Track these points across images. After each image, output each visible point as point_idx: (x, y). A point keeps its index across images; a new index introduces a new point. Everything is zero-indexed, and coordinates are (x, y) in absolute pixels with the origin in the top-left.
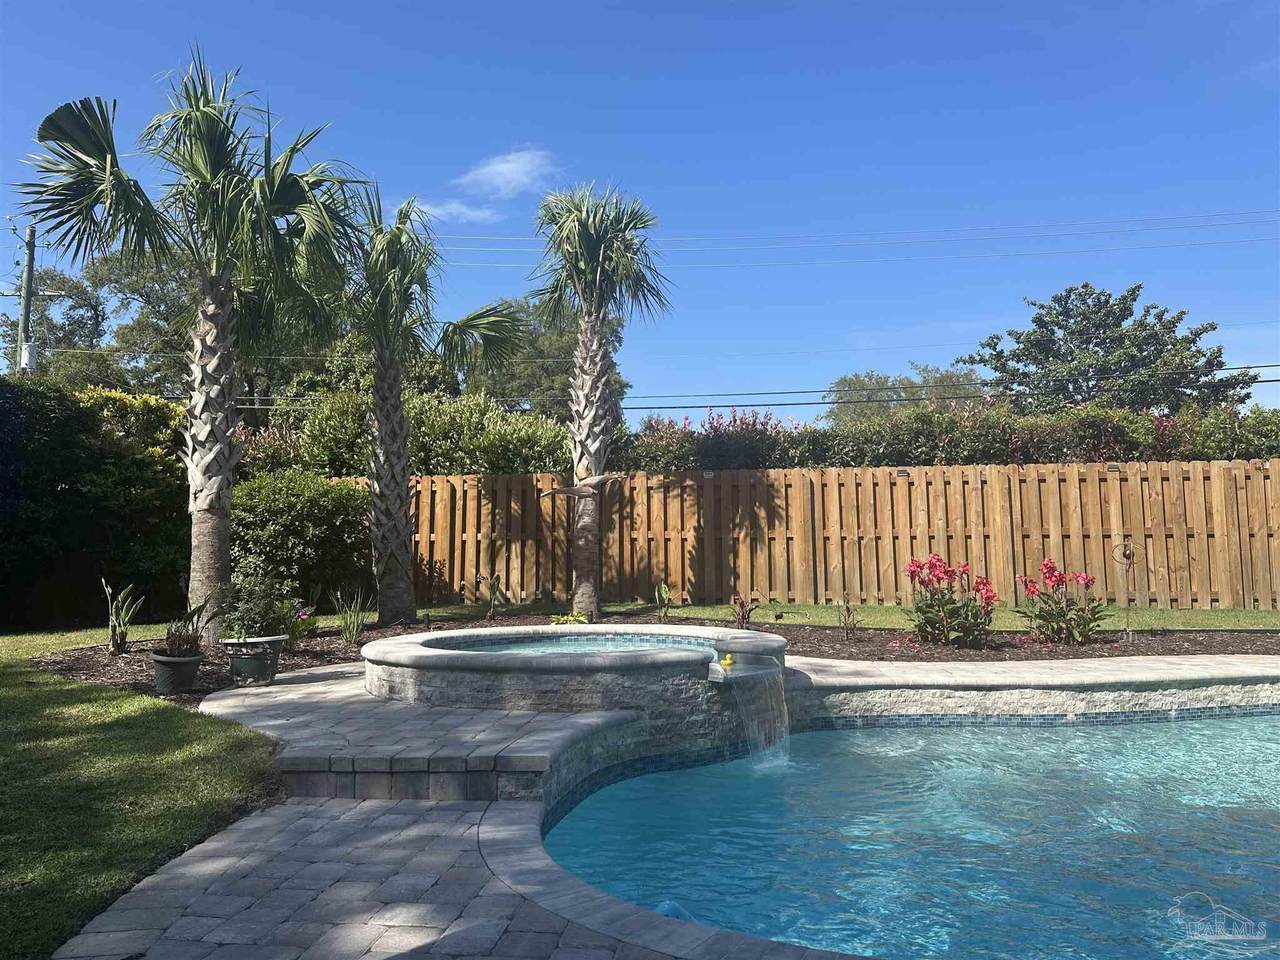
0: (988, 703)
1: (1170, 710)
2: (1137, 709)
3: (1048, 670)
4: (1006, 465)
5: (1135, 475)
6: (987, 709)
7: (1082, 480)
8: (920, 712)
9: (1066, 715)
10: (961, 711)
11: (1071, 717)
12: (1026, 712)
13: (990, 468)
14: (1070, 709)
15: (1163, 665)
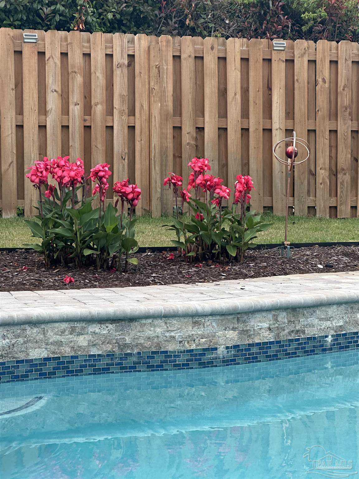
0: (128, 340)
1: (327, 337)
2: (293, 336)
3: (198, 295)
4: (158, 35)
5: (302, 56)
6: (126, 346)
7: (245, 61)
8: (44, 354)
9: (216, 349)
10: (94, 351)
11: (221, 350)
12: (171, 347)
13: (139, 39)
14: (221, 341)
15: (321, 285)
